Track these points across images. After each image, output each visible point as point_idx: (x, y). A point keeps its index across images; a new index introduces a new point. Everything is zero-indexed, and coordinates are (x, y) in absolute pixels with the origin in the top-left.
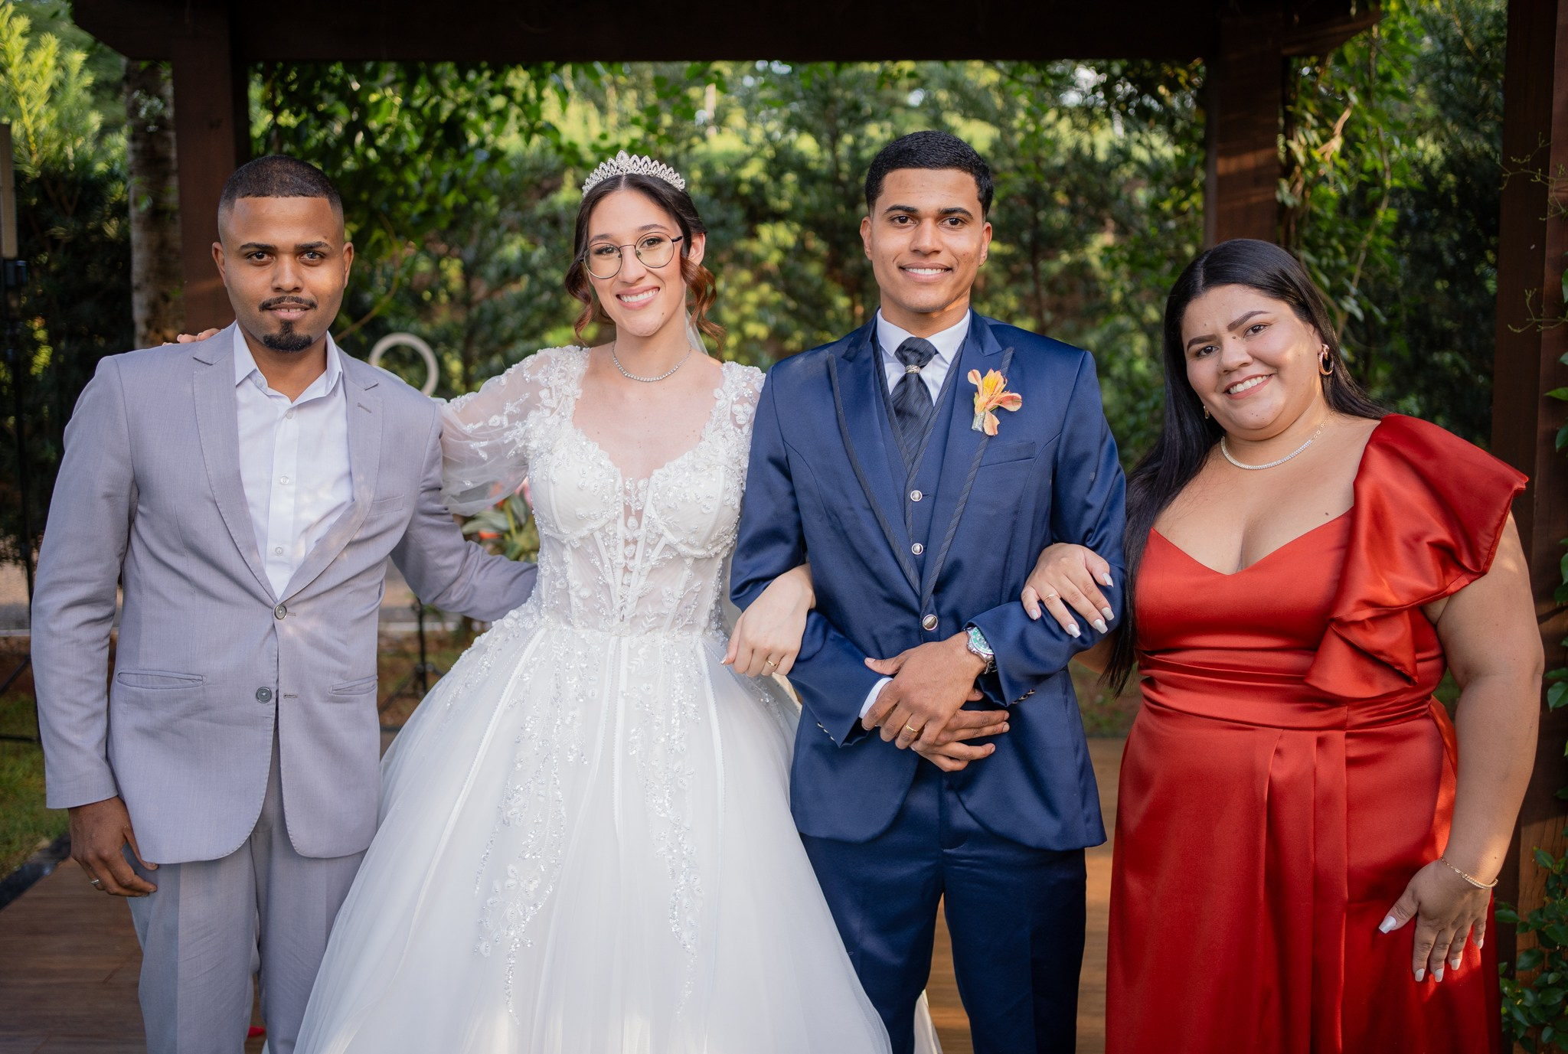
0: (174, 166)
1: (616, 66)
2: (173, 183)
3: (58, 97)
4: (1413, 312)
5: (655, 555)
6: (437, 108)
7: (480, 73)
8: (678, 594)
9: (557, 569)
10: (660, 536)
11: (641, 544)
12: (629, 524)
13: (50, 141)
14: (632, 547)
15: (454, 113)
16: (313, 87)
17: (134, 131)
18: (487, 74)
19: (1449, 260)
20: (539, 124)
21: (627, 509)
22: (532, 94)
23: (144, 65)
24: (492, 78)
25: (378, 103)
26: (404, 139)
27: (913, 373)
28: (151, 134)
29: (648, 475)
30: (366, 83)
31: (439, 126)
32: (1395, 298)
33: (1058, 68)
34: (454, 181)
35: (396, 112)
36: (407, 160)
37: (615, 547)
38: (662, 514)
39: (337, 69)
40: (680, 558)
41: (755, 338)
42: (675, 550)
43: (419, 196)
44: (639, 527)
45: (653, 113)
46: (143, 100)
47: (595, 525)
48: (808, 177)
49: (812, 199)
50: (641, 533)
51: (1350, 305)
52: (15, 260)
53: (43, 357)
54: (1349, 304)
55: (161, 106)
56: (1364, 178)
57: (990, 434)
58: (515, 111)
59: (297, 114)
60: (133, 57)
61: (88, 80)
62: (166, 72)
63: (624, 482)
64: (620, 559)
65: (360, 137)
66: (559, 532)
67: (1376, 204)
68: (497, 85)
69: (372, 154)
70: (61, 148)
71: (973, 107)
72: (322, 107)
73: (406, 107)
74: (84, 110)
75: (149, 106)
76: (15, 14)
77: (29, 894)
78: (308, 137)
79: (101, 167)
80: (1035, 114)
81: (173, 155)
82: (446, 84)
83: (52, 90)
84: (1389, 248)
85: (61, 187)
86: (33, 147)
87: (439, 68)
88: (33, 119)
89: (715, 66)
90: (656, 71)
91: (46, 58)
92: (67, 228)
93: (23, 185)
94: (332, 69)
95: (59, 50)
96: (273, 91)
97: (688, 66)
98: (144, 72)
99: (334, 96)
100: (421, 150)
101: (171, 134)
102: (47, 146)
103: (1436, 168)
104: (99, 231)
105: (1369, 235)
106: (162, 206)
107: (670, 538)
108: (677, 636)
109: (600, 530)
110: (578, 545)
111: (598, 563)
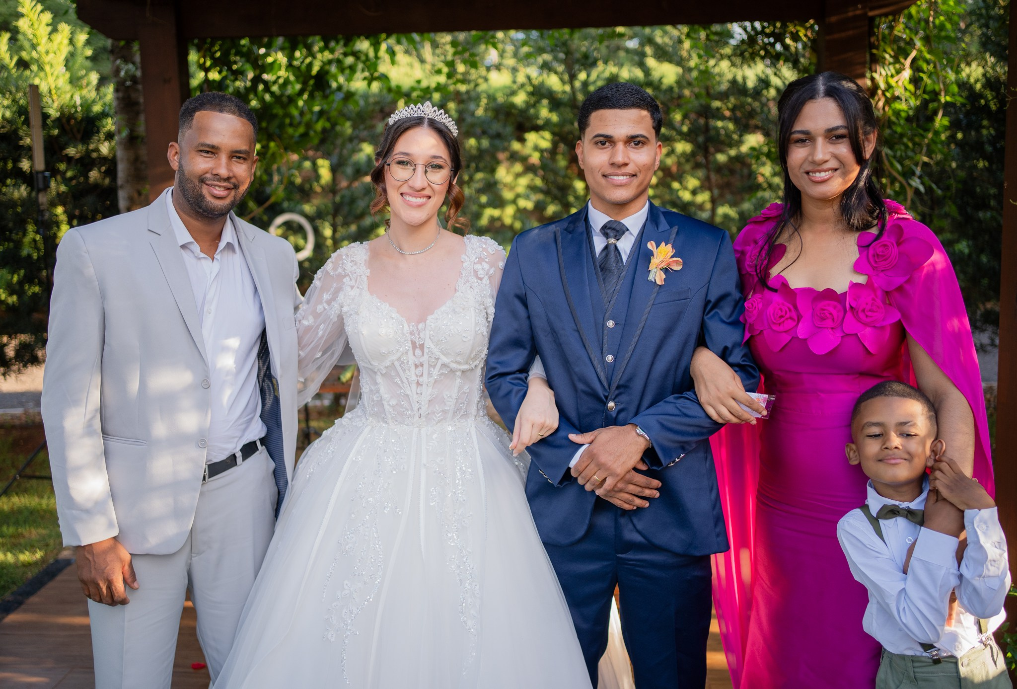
0: (142, 108)
1: (426, 36)
2: (142, 118)
3: (70, 64)
4: (959, 186)
5: (436, 372)
6: (310, 65)
7: (337, 42)
8: (455, 396)
9: (373, 388)
10: (438, 359)
11: (426, 366)
12: (416, 354)
13: (65, 92)
14: (420, 368)
15: (322, 68)
16: (230, 54)
17: (117, 86)
18: (342, 43)
20: (376, 74)
21: (414, 344)
22: (371, 54)
23: (122, 43)
24: (346, 45)
25: (272, 64)
26: (289, 87)
27: (612, 244)
28: (128, 87)
29: (425, 320)
31: (312, 77)
33: (716, 28)
34: (321, 113)
35: (283, 69)
36: (292, 100)
37: (409, 370)
38: (437, 345)
40: (453, 372)
41: (525, 209)
42: (449, 367)
43: (300, 123)
44: (423, 355)
45: (451, 64)
46: (123, 65)
47: (394, 358)
48: (556, 102)
49: (556, 118)
50: (425, 359)
51: (916, 183)
52: (43, 172)
55: (134, 69)
57: (660, 284)
58: (360, 66)
59: (220, 72)
60: (116, 39)
61: (89, 52)
62: (136, 47)
63: (410, 326)
64: (414, 378)
65: (261, 87)
66: (371, 365)
67: (935, 114)
68: (348, 50)
69: (267, 97)
70: (72, 97)
71: (662, 54)
72: (235, 67)
73: (290, 66)
74: (89, 70)
75: (126, 69)
76: (42, 11)
77: (59, 578)
78: (228, 86)
79: (97, 108)
81: (141, 100)
82: (316, 48)
83: (67, 61)
84: (942, 142)
85: (73, 122)
86: (55, 97)
87: (310, 40)
88: (54, 78)
89: (491, 33)
90: (453, 37)
91: (62, 39)
92: (77, 149)
93: (49, 122)
94: (244, 42)
95: (71, 33)
96: (204, 57)
97: (474, 33)
98: (123, 47)
99: (243, 59)
100: (300, 93)
101: (140, 87)
102: (63, 96)
103: (978, 86)
104: (97, 150)
105: (930, 135)
106: (136, 134)
107: (445, 359)
108: (457, 424)
109: (397, 360)
110: (385, 372)
111: (399, 382)
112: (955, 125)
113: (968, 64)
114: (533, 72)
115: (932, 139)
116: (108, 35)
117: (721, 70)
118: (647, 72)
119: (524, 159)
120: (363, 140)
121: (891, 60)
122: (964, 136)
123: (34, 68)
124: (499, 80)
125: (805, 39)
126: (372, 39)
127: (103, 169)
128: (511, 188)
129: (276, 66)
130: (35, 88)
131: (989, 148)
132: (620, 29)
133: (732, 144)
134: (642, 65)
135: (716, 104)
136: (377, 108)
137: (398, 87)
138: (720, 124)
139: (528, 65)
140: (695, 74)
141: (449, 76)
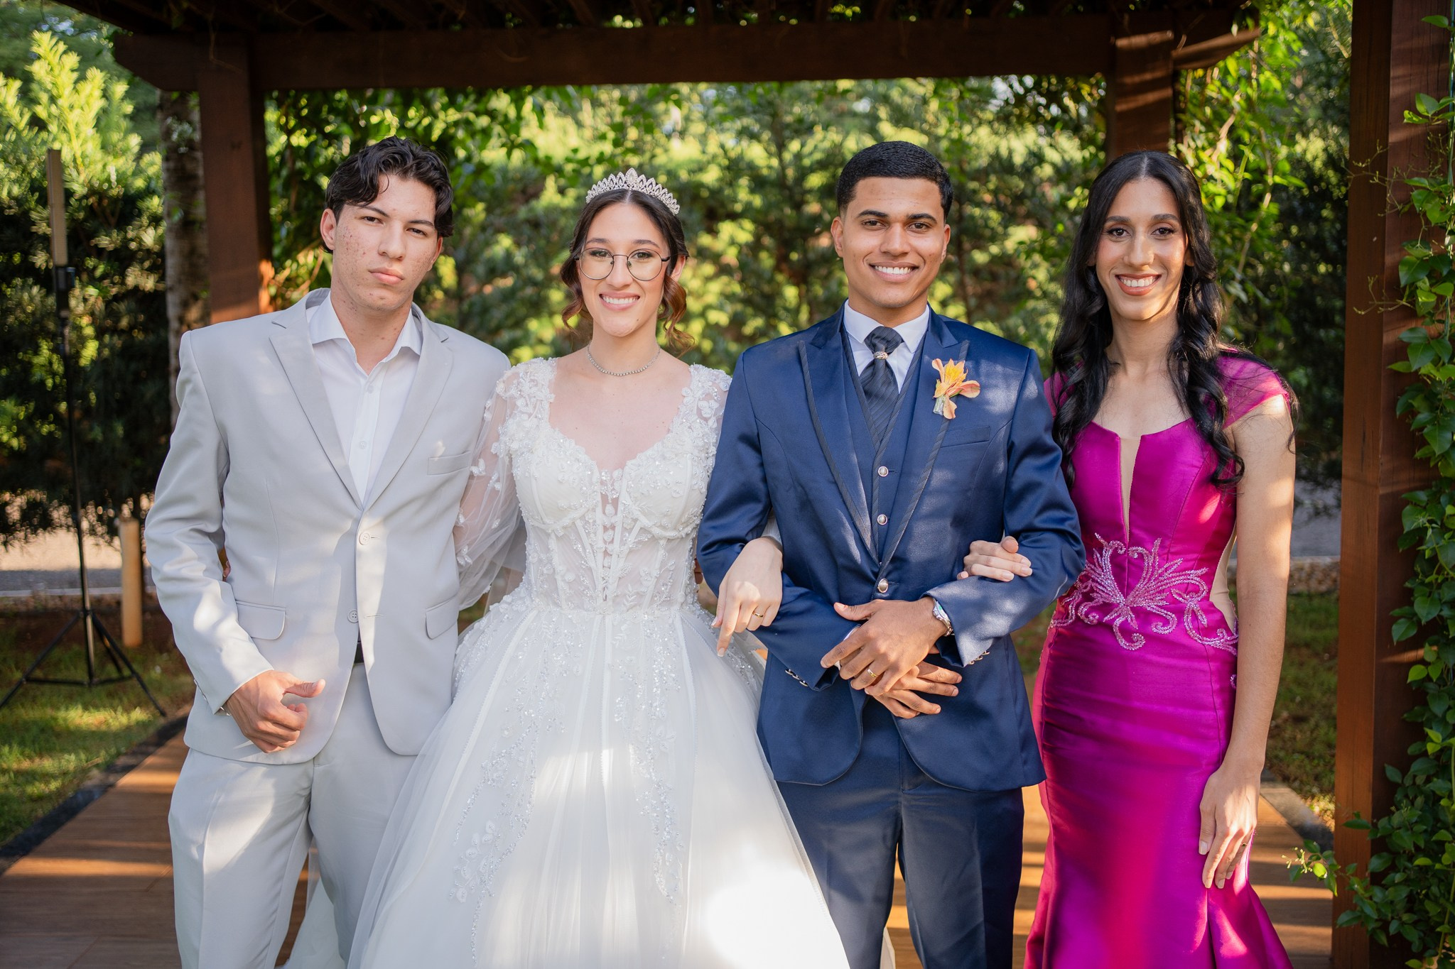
0: (201, 182)
1: (586, 89)
2: (201, 197)
3: (103, 124)
4: (1294, 295)
5: (631, 539)
6: (429, 128)
7: (466, 97)
8: (655, 573)
9: (543, 556)
10: (635, 520)
11: (618, 529)
12: (607, 512)
13: (96, 162)
14: (611, 532)
15: (445, 131)
16: (320, 111)
17: (168, 152)
18: (472, 97)
20: (519, 140)
21: (604, 498)
22: (512, 113)
23: (175, 95)
24: (477, 101)
25: (378, 124)
28: (183, 154)
29: (622, 466)
30: (367, 106)
31: (432, 143)
33: (973, 83)
37: (595, 533)
38: (637, 501)
39: (341, 96)
40: (655, 539)
41: (717, 325)
42: (650, 532)
44: (616, 514)
45: (620, 129)
46: (175, 126)
47: (576, 515)
48: (759, 182)
50: (618, 520)
52: (65, 267)
53: (90, 350)
54: (1235, 288)
55: (191, 130)
56: (1248, 175)
57: (949, 417)
58: (497, 129)
59: (307, 135)
60: (166, 89)
61: (129, 108)
62: (194, 100)
63: (601, 473)
64: (601, 544)
66: (544, 523)
67: (1260, 199)
68: (481, 107)
70: (104, 166)
71: (901, 118)
72: (328, 129)
73: (402, 126)
74: (128, 132)
75: (180, 130)
76: (65, 52)
77: (82, 816)
78: (317, 155)
79: (139, 183)
80: (956, 124)
81: (201, 172)
82: (437, 106)
83: (98, 117)
84: (1270, 238)
85: (105, 202)
86: (81, 168)
87: (430, 93)
88: (80, 142)
89: (674, 86)
90: (622, 91)
91: (92, 90)
92: (110, 237)
93: (73, 201)
94: (338, 96)
95: (104, 83)
96: (287, 115)
97: (649, 86)
98: (175, 102)
99: (340, 119)
101: (199, 155)
102: (92, 167)
103: (1318, 164)
104: (139, 240)
105: (1254, 227)
106: (192, 217)
107: (644, 521)
108: (656, 612)
109: (581, 518)
110: (562, 534)
111: (581, 550)
112: (1286, 216)
113: (1305, 135)
114: (730, 141)
115: (1256, 232)
116: (156, 84)
117: (979, 139)
119: (715, 257)
120: (499, 231)
121: (1203, 129)
122: (1300, 230)
123: (53, 127)
124: (682, 152)
125: (1089, 99)
126: (513, 92)
127: (147, 264)
128: (699, 296)
129: (383, 129)
130: (55, 155)
131: (1333, 247)
132: (844, 84)
133: (994, 238)
134: (873, 131)
135: (973, 185)
136: (520, 186)
137: (548, 158)
138: (977, 212)
139: (723, 131)
140: (944, 144)
141: (616, 143)
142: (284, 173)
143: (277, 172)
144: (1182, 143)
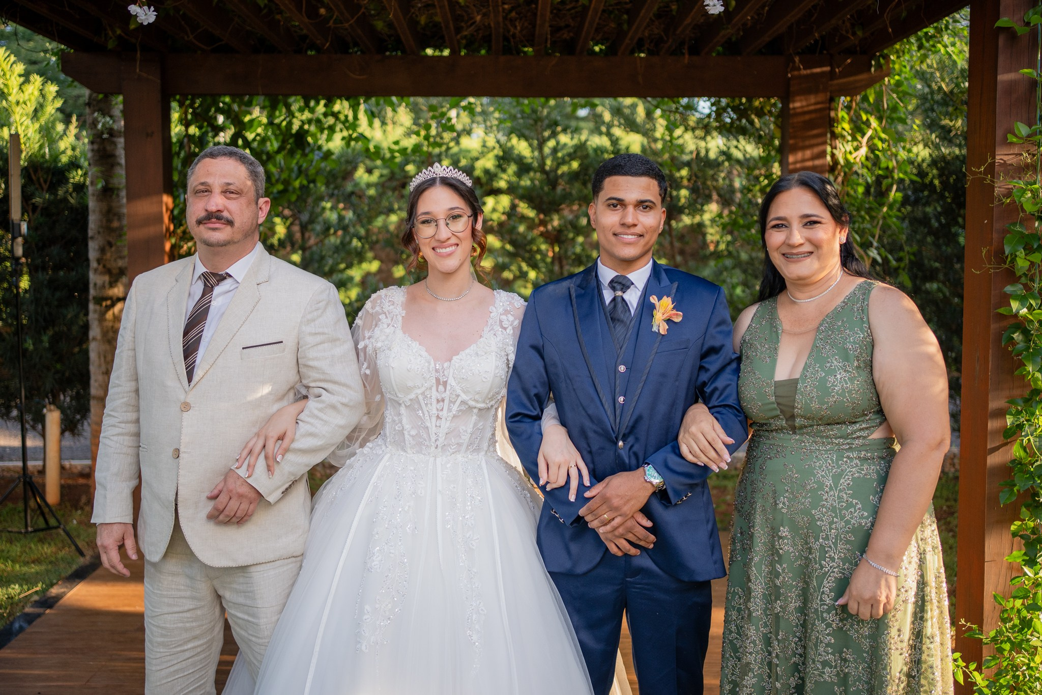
0: (122, 161)
1: (405, 99)
2: (121, 171)
4: (912, 258)
5: (455, 408)
6: (290, 124)
7: (318, 102)
8: (469, 430)
9: (396, 418)
10: (458, 396)
11: (446, 402)
12: (439, 389)
13: (34, 142)
14: (441, 403)
15: (301, 127)
16: (210, 111)
17: (93, 138)
18: (322, 102)
19: (935, 224)
20: (356, 134)
21: (438, 380)
22: (351, 118)
23: (101, 96)
24: (326, 106)
25: (252, 121)
26: (268, 144)
27: (619, 296)
28: (105, 139)
29: (450, 359)
30: (244, 108)
31: (292, 135)
32: (901, 249)
33: (684, 101)
34: (300, 171)
35: (263, 127)
36: (270, 157)
37: (431, 403)
38: (459, 383)
40: (470, 409)
42: (467, 404)
44: (445, 391)
46: (100, 118)
47: (418, 391)
48: (524, 168)
49: (526, 182)
50: (446, 395)
51: (873, 253)
53: (25, 282)
55: (113, 122)
56: (881, 172)
57: (663, 333)
58: (340, 126)
59: (200, 128)
61: (59, 104)
62: (117, 100)
63: (435, 364)
64: (435, 411)
65: (240, 142)
66: (397, 396)
67: (889, 188)
68: (329, 111)
70: (41, 146)
71: (631, 125)
73: (271, 123)
75: (104, 122)
76: (15, 62)
79: (65, 159)
80: (670, 128)
81: (121, 153)
82: (295, 107)
84: (897, 218)
85: (40, 172)
87: (292, 99)
91: (33, 90)
92: (43, 199)
94: (222, 99)
96: (186, 112)
98: (101, 101)
100: (279, 151)
101: (120, 140)
102: (32, 146)
103: (925, 165)
104: (66, 201)
105: (885, 209)
106: (110, 186)
107: (464, 397)
108: (470, 456)
109: (421, 393)
110: (409, 404)
111: (421, 415)
115: (887, 213)
118: (615, 142)
121: (850, 138)
125: (768, 115)
126: (351, 101)
129: (255, 123)
130: (15, 138)
134: (609, 134)
140: (660, 144)
141: (424, 138)
142: (182, 154)
143: (178, 154)
144: (836, 148)
